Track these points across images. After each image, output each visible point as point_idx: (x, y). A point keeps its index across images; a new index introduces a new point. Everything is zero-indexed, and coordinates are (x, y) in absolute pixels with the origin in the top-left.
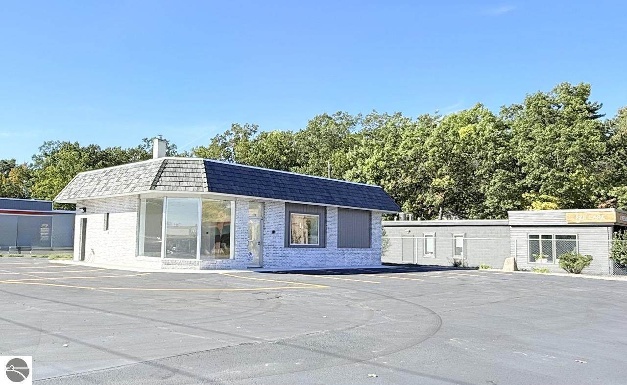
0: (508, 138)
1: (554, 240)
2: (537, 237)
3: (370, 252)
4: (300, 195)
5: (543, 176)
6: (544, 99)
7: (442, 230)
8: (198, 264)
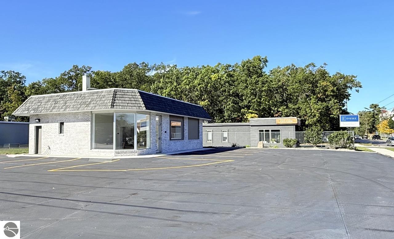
0: (234, 81)
1: (270, 132)
2: (263, 131)
3: (199, 141)
4: (177, 111)
5: (253, 101)
6: (250, 63)
7: (216, 128)
8: (136, 152)
